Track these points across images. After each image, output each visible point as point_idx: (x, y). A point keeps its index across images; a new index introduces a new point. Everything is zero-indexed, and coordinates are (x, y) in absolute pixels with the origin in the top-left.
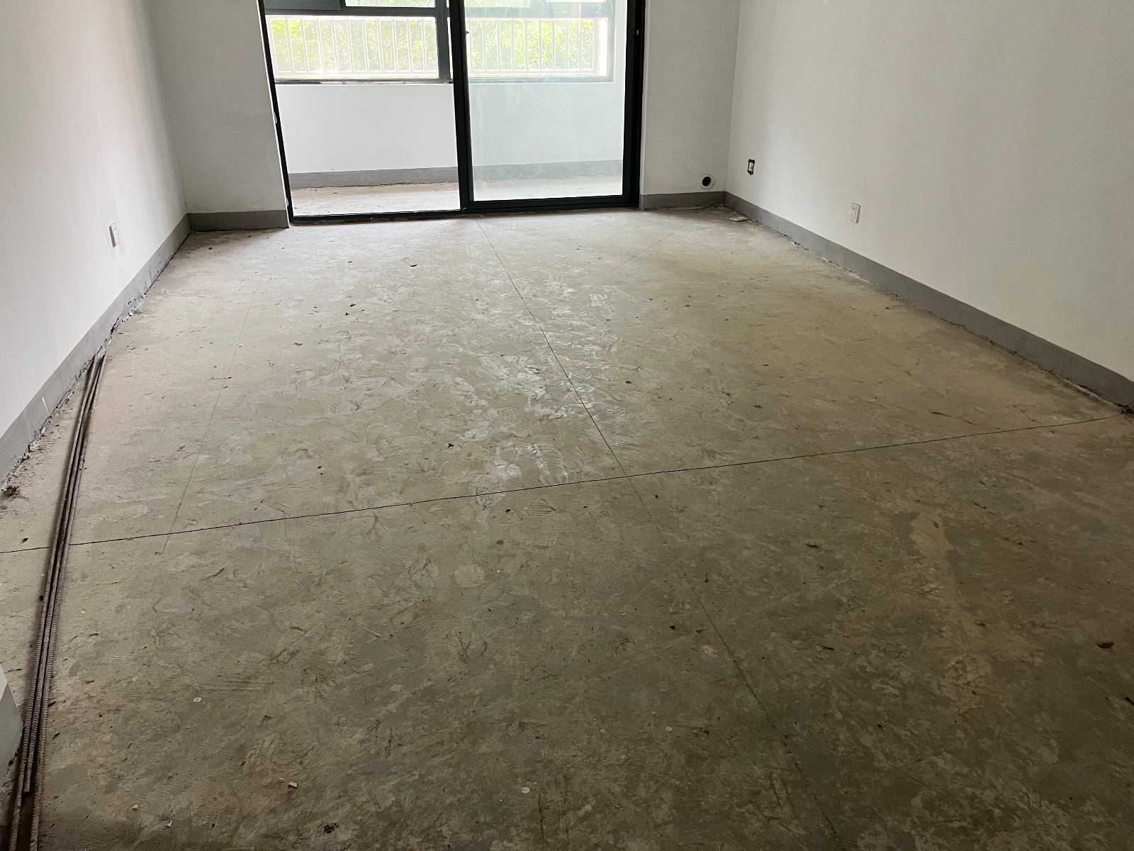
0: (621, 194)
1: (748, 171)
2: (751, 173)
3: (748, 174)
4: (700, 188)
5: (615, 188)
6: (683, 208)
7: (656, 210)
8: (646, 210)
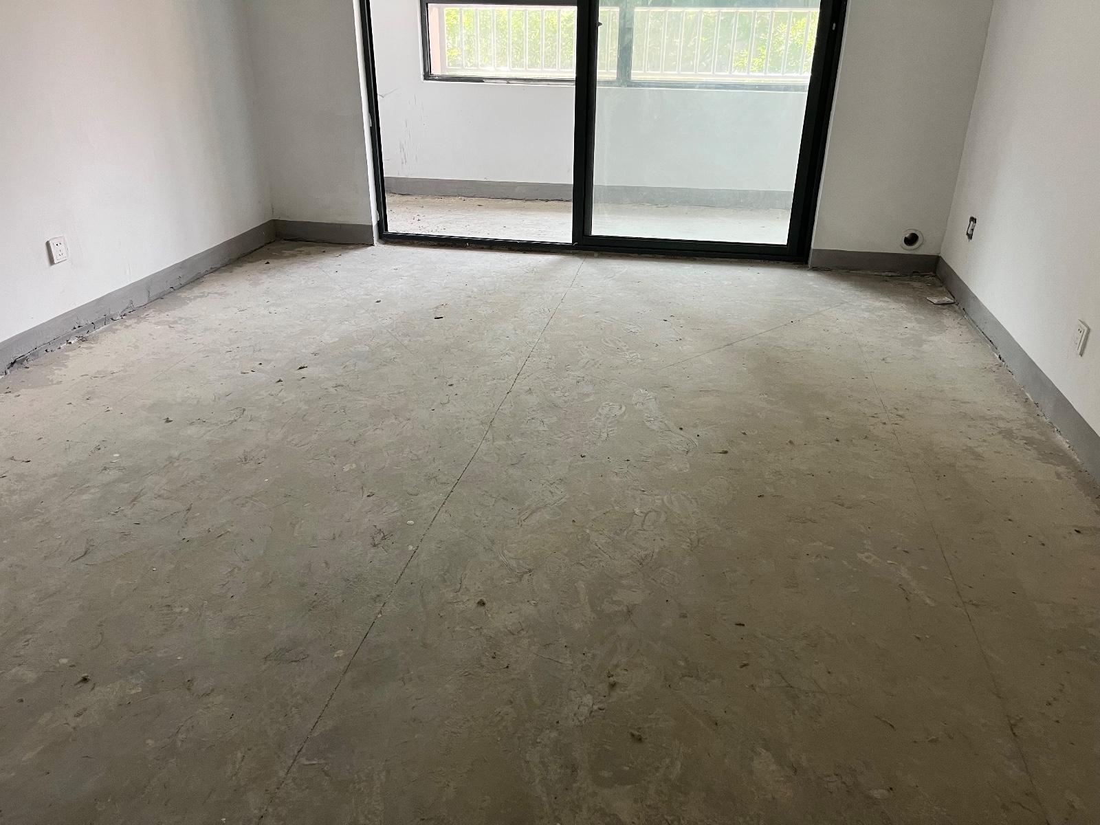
0: (785, 243)
1: (967, 234)
2: (970, 237)
3: (967, 237)
4: (899, 247)
5: (777, 233)
6: (869, 272)
7: (829, 270)
8: (815, 269)
